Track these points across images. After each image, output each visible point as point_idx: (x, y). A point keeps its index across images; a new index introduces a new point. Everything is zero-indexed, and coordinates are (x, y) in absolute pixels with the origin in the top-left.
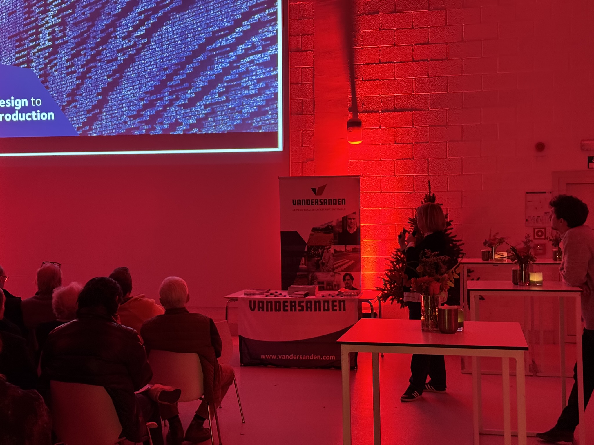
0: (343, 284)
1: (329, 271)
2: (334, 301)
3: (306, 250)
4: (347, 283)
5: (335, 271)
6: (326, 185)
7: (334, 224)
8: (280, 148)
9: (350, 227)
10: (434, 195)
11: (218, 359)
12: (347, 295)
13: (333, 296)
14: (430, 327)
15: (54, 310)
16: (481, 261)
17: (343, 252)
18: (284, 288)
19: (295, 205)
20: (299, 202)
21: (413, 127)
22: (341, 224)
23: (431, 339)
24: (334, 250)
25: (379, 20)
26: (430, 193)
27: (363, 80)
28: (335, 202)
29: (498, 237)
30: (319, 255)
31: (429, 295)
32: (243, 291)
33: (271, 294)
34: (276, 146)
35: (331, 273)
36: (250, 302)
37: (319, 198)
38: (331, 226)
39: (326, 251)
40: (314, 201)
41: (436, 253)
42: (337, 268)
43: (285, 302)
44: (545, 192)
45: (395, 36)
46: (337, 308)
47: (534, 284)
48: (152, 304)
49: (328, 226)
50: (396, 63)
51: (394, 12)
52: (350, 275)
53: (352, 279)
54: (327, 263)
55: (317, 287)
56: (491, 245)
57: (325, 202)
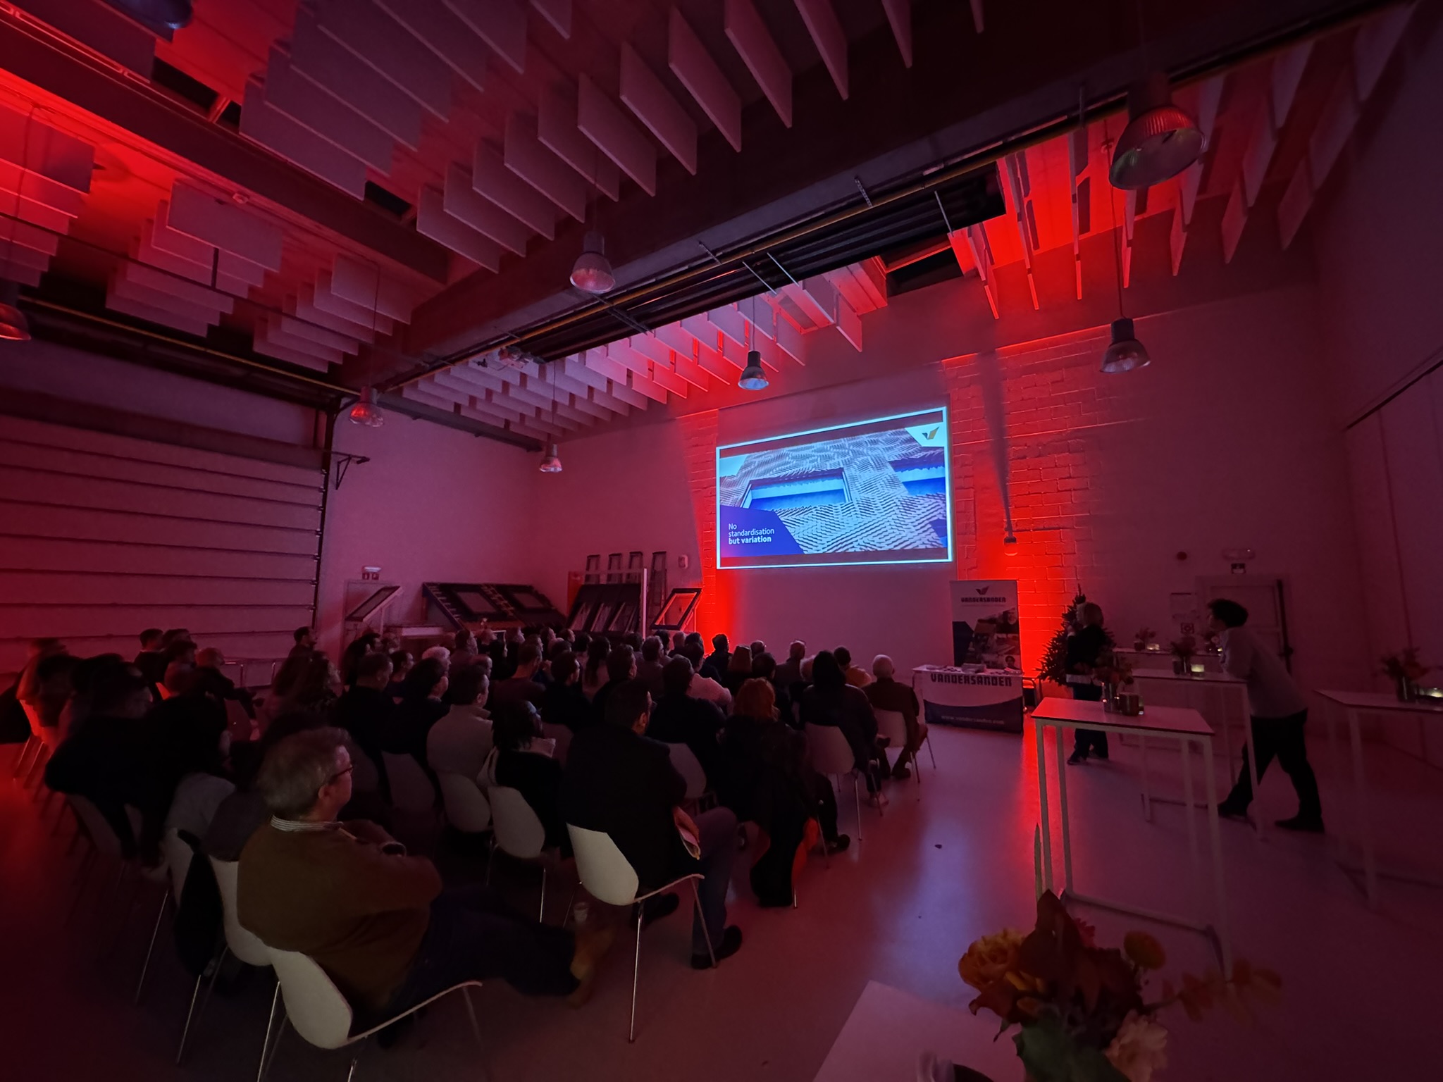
0: (1006, 664)
1: (993, 653)
2: (1001, 678)
4: (1010, 664)
5: (999, 654)
6: (988, 587)
7: (997, 616)
8: (950, 559)
9: (1010, 620)
12: (1012, 674)
13: (1000, 674)
14: (1111, 708)
16: (1134, 651)
17: (1005, 639)
18: (956, 665)
22: (1003, 617)
24: (998, 637)
25: (1027, 463)
26: (1081, 594)
28: (996, 600)
29: (1150, 631)
31: (1109, 682)
32: (925, 666)
33: (949, 670)
34: (947, 558)
35: (996, 655)
36: (932, 674)
37: (983, 596)
38: (994, 618)
39: (991, 637)
43: (960, 676)
44: (1190, 594)
46: (1004, 683)
49: (992, 618)
50: (1044, 493)
52: (1012, 658)
53: (1013, 660)
54: (992, 647)
55: (985, 666)
56: (1143, 638)
57: (988, 600)
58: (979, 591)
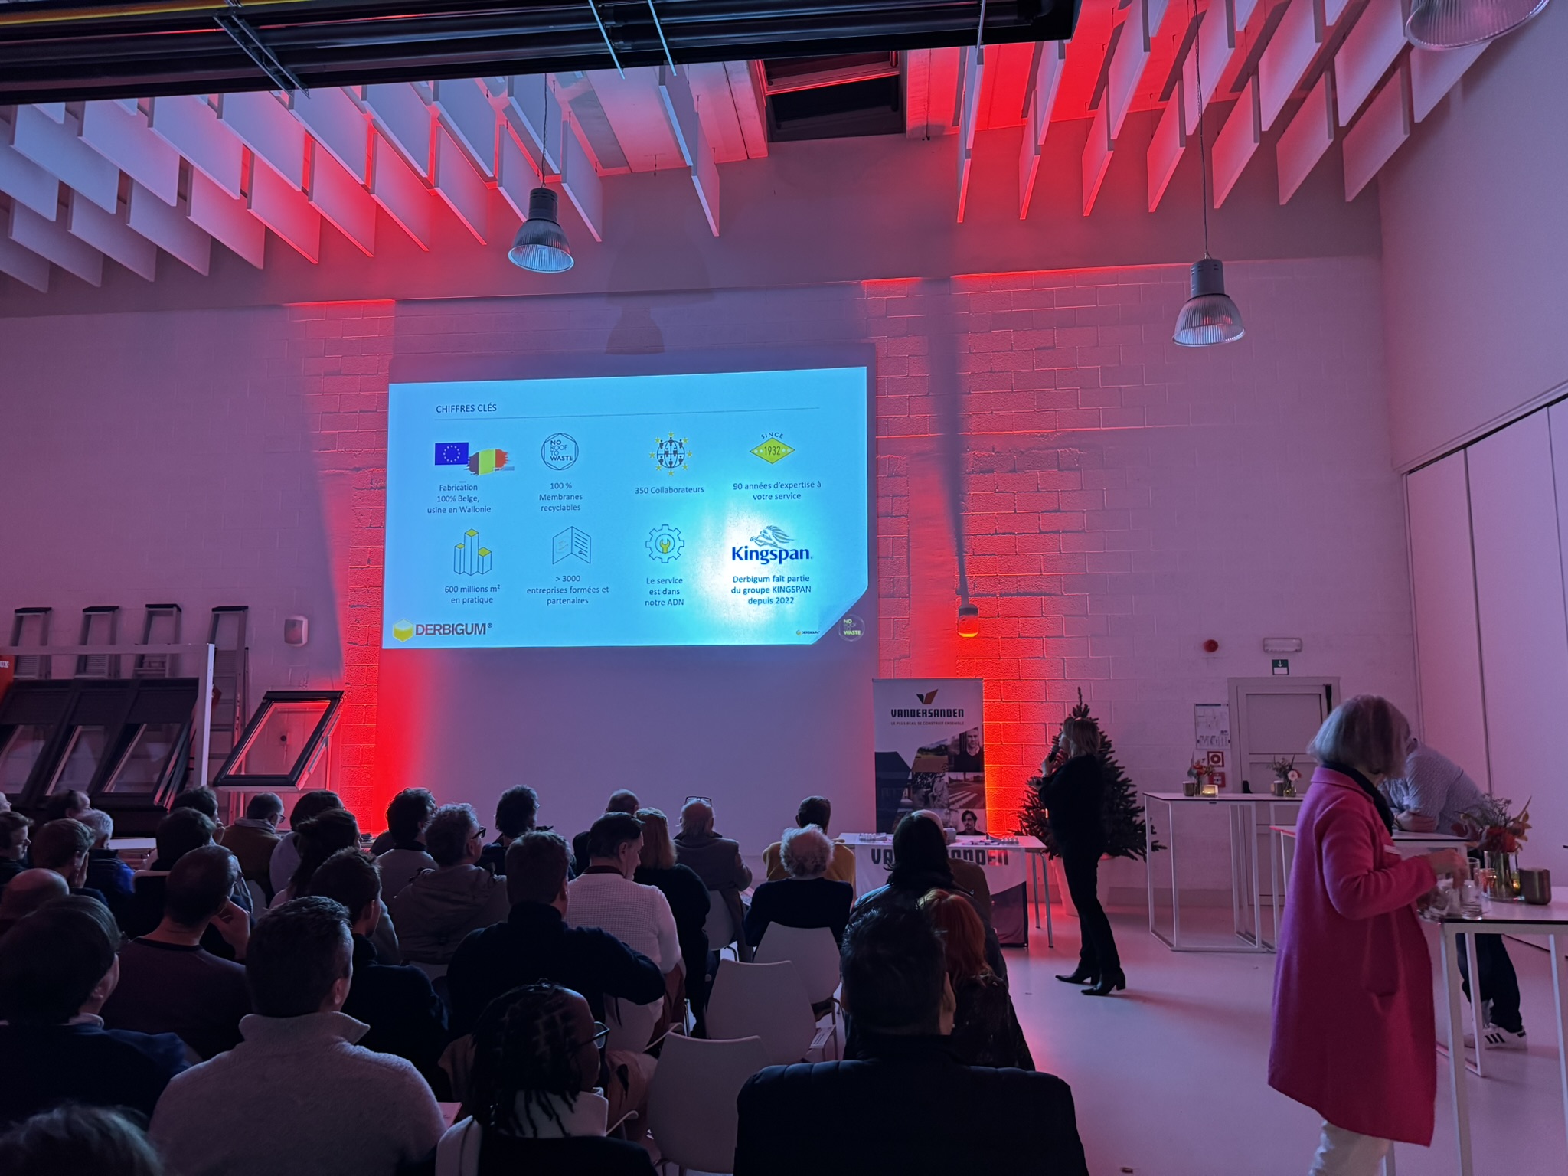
0: (962, 825)
1: (942, 807)
3: (910, 777)
4: (968, 825)
6: (937, 691)
9: (971, 748)
10: (1086, 706)
17: (960, 781)
19: (894, 716)
20: (900, 713)
21: (1043, 616)
22: (958, 743)
25: (994, 481)
26: (1081, 704)
27: (974, 555)
28: (950, 713)
30: (929, 786)
37: (927, 707)
39: (938, 779)
40: (921, 712)
42: (953, 803)
44: (1220, 705)
45: (1015, 500)
50: (1018, 534)
51: (1014, 471)
52: (972, 813)
53: (975, 818)
54: (940, 796)
57: (937, 713)
58: (920, 697)
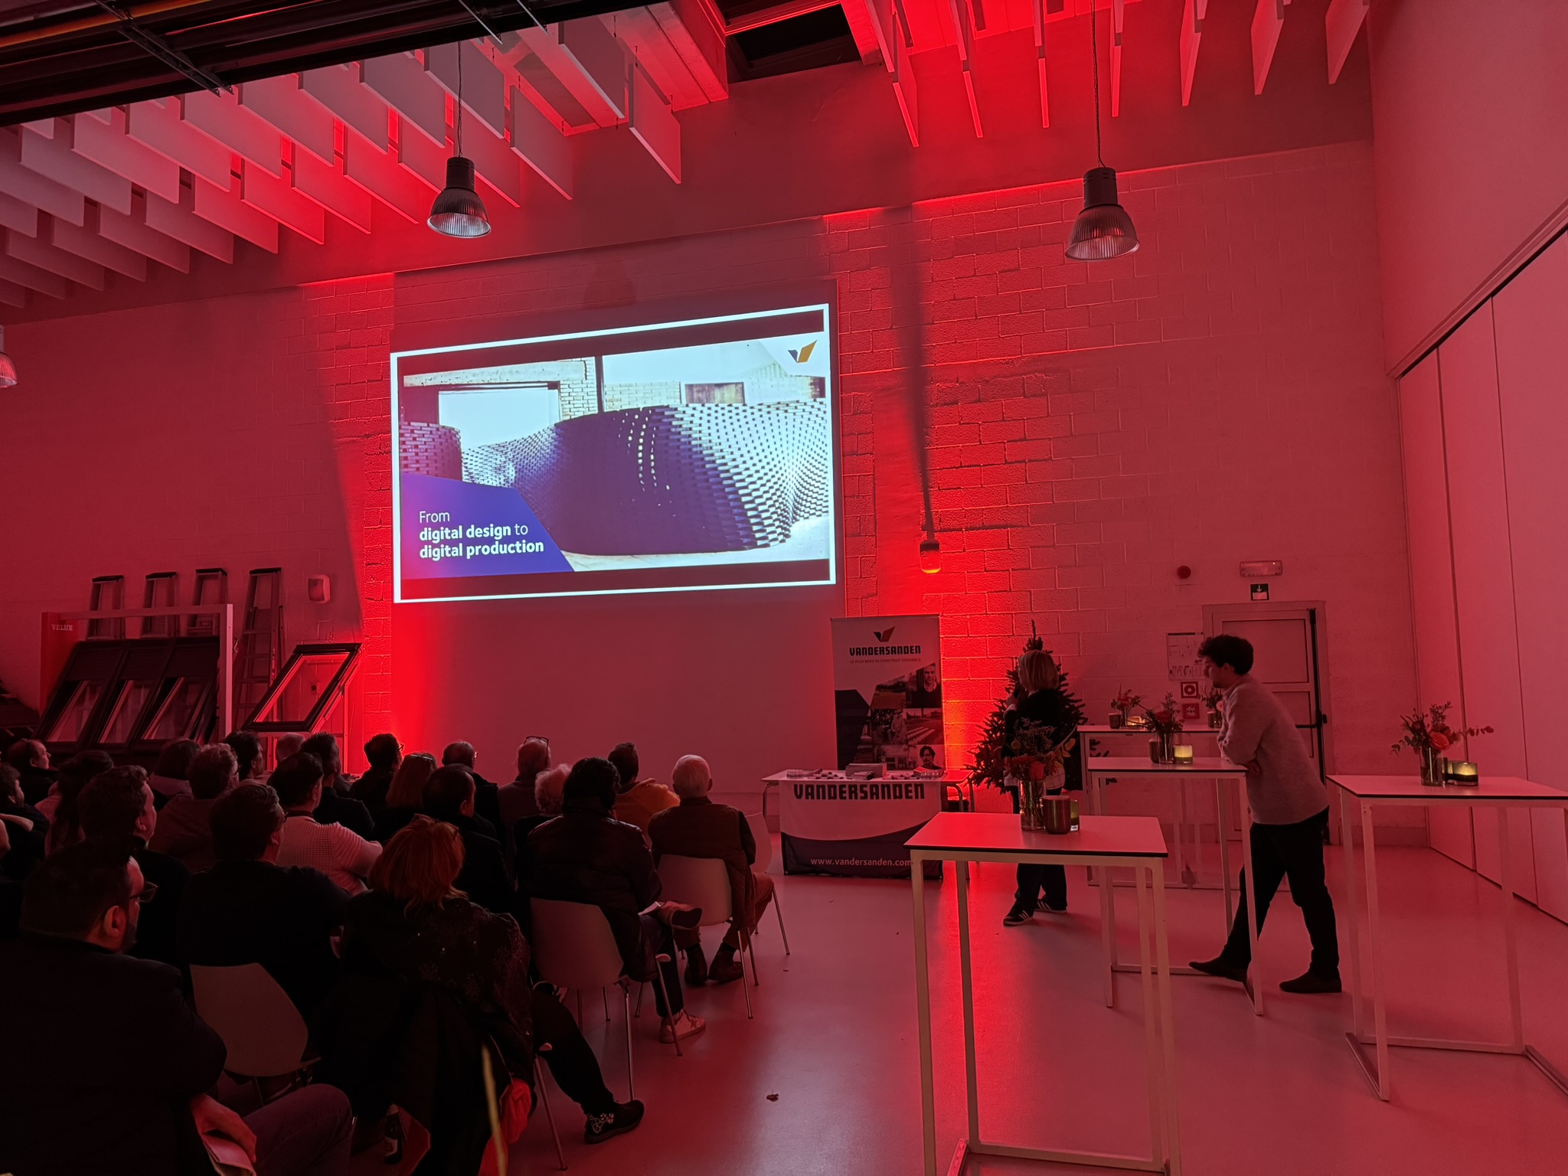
0: (920, 761)
1: (901, 743)
2: (908, 785)
3: (869, 714)
4: (926, 760)
5: (909, 743)
6: (893, 629)
7: (906, 679)
8: (833, 580)
9: (928, 684)
10: (1040, 639)
11: (751, 866)
12: (926, 777)
13: (906, 778)
14: (1032, 825)
15: (538, 802)
16: (1110, 730)
17: (918, 717)
18: (841, 767)
19: (852, 655)
20: (859, 651)
21: (1009, 549)
22: (916, 679)
23: (1035, 842)
24: (908, 715)
25: (959, 412)
26: (1035, 637)
27: (939, 489)
28: (907, 650)
29: (1132, 695)
30: (886, 722)
31: (1029, 780)
32: (786, 772)
33: (824, 776)
34: (827, 578)
35: (904, 746)
36: (796, 786)
37: (884, 645)
38: (902, 682)
39: (896, 716)
40: (878, 649)
41: (1037, 722)
42: (911, 739)
43: (842, 786)
44: (1194, 634)
45: (980, 431)
46: (913, 794)
47: (1181, 761)
48: (664, 791)
49: (898, 683)
50: (984, 466)
51: (979, 401)
52: (930, 749)
53: (932, 753)
54: (899, 732)
55: (884, 765)
56: (1122, 707)
57: (894, 651)
58: (878, 635)
